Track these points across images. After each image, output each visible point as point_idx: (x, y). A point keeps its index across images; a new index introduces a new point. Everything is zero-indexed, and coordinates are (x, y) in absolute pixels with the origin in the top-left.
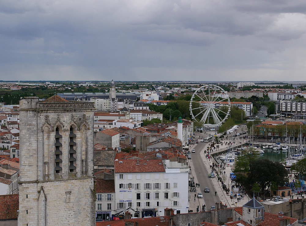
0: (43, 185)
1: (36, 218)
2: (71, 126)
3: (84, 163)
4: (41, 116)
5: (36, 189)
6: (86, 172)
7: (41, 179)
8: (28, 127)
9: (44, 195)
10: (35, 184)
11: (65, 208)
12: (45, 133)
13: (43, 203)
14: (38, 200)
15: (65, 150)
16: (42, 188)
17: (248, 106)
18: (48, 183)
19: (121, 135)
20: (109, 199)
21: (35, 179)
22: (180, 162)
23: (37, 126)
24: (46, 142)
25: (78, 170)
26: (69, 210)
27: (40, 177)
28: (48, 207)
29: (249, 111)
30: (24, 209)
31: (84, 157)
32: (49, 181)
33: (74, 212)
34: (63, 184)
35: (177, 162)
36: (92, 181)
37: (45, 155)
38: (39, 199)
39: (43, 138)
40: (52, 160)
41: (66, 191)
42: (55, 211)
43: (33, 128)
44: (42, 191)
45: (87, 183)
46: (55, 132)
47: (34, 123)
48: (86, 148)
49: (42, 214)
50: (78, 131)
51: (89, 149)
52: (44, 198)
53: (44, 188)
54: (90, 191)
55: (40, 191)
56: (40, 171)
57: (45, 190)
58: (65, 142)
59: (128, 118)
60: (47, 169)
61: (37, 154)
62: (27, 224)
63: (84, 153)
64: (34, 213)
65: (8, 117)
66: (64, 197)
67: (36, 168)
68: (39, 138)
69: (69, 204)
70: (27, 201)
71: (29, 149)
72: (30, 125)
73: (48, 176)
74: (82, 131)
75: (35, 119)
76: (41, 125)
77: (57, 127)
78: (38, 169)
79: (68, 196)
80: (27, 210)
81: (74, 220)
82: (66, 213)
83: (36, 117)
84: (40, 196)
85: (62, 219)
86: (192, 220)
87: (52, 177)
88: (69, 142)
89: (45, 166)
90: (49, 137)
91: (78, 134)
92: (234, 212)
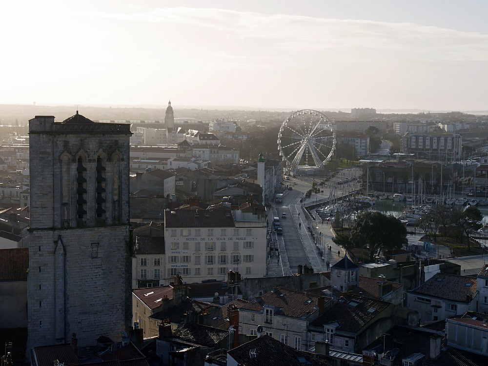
0: (61, 234)
1: (52, 278)
2: (99, 157)
3: (117, 205)
4: (58, 142)
5: (52, 239)
6: (120, 217)
7: (58, 225)
8: (41, 156)
9: (62, 247)
10: (51, 232)
11: (90, 265)
12: (63, 164)
13: (61, 258)
14: (54, 253)
15: (91, 187)
16: (60, 237)
17: (363, 141)
18: (69, 231)
19: (178, 179)
20: (157, 263)
21: (51, 225)
22: (256, 214)
23: (53, 154)
24: (65, 177)
25: (108, 214)
26: (97, 268)
27: (56, 223)
28: (68, 263)
29: (364, 148)
30: (35, 265)
31: (116, 198)
32: (69, 228)
33: (102, 271)
34: (87, 232)
35: (252, 213)
36: (127, 230)
37: (64, 194)
38: (56, 253)
39: (61, 171)
40: (73, 200)
41: (92, 243)
42: (77, 268)
43: (48, 158)
44: (60, 242)
45: (121, 232)
46: (77, 163)
47: (49, 150)
48: (120, 186)
49: (60, 273)
50: (108, 163)
51: (123, 187)
52: (62, 252)
53: (63, 237)
54: (124, 243)
55: (57, 242)
56: (57, 215)
57: (64, 240)
58: (90, 177)
59: (190, 156)
60: (66, 213)
61: (53, 192)
62: (40, 285)
63: (116, 192)
64: (49, 270)
65: (18, 152)
66: (89, 250)
67: (52, 211)
68: (55, 170)
69: (96, 259)
70: (41, 255)
71: (42, 186)
72: (44, 153)
73: (68, 221)
74: (114, 162)
75: (50, 145)
76: (58, 154)
77: (80, 157)
78: (54, 212)
79: (94, 249)
80: (40, 267)
81: (102, 281)
82: (91, 272)
83: (51, 142)
84: (58, 247)
85: (86, 280)
86: (264, 286)
87: (73, 224)
88: (96, 176)
89: (64, 209)
90: (68, 170)
91: (109, 167)
92: (322, 277)
